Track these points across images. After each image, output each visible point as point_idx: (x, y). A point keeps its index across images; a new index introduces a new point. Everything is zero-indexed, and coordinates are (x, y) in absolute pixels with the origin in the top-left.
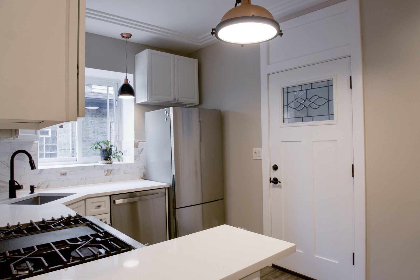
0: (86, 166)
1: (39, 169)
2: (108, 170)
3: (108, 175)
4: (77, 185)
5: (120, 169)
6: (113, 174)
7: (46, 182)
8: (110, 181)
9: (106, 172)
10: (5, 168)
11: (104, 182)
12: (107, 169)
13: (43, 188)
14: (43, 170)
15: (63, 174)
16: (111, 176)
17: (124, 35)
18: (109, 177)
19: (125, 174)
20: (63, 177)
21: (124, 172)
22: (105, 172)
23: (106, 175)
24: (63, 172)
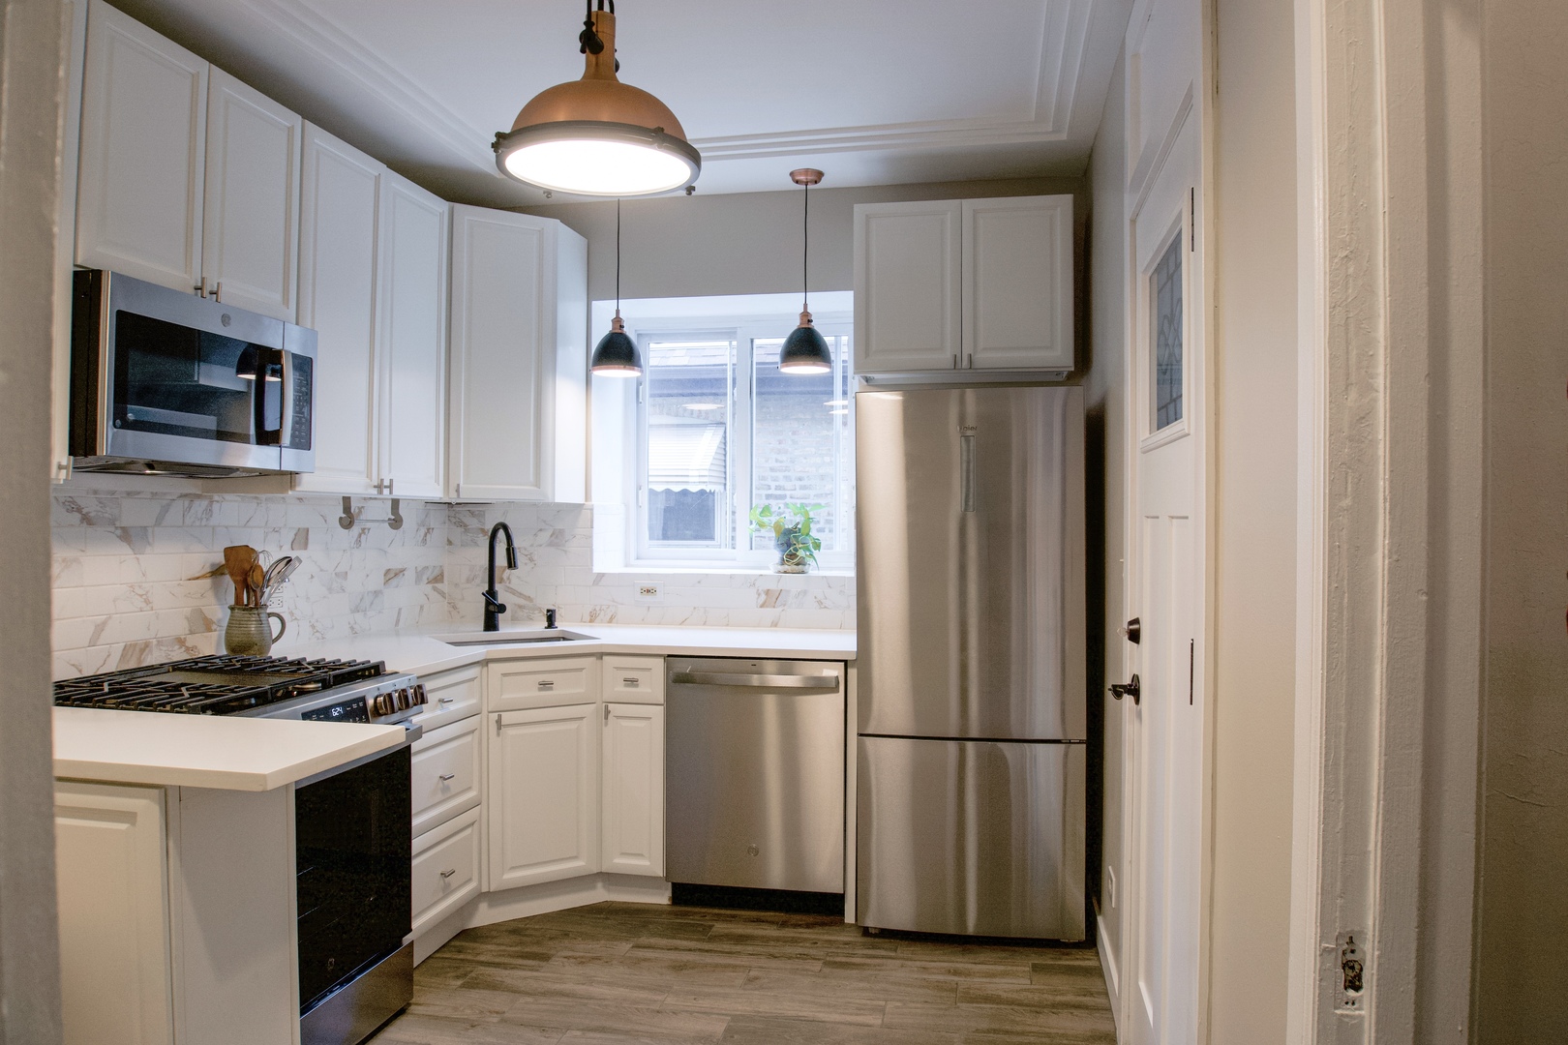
0: (707, 575)
1: (594, 571)
2: (767, 592)
3: (767, 607)
4: (682, 623)
5: (805, 592)
6: (785, 605)
7: (609, 606)
8: (775, 625)
9: (763, 597)
10: (526, 564)
11: (757, 625)
12: (766, 588)
13: (602, 621)
14: (603, 575)
15: (648, 591)
16: (779, 610)
17: (798, 178)
18: (770, 613)
19: (821, 608)
20: (649, 598)
21: (820, 603)
22: (759, 595)
23: (761, 607)
24: (647, 584)
